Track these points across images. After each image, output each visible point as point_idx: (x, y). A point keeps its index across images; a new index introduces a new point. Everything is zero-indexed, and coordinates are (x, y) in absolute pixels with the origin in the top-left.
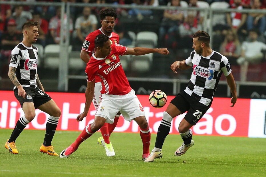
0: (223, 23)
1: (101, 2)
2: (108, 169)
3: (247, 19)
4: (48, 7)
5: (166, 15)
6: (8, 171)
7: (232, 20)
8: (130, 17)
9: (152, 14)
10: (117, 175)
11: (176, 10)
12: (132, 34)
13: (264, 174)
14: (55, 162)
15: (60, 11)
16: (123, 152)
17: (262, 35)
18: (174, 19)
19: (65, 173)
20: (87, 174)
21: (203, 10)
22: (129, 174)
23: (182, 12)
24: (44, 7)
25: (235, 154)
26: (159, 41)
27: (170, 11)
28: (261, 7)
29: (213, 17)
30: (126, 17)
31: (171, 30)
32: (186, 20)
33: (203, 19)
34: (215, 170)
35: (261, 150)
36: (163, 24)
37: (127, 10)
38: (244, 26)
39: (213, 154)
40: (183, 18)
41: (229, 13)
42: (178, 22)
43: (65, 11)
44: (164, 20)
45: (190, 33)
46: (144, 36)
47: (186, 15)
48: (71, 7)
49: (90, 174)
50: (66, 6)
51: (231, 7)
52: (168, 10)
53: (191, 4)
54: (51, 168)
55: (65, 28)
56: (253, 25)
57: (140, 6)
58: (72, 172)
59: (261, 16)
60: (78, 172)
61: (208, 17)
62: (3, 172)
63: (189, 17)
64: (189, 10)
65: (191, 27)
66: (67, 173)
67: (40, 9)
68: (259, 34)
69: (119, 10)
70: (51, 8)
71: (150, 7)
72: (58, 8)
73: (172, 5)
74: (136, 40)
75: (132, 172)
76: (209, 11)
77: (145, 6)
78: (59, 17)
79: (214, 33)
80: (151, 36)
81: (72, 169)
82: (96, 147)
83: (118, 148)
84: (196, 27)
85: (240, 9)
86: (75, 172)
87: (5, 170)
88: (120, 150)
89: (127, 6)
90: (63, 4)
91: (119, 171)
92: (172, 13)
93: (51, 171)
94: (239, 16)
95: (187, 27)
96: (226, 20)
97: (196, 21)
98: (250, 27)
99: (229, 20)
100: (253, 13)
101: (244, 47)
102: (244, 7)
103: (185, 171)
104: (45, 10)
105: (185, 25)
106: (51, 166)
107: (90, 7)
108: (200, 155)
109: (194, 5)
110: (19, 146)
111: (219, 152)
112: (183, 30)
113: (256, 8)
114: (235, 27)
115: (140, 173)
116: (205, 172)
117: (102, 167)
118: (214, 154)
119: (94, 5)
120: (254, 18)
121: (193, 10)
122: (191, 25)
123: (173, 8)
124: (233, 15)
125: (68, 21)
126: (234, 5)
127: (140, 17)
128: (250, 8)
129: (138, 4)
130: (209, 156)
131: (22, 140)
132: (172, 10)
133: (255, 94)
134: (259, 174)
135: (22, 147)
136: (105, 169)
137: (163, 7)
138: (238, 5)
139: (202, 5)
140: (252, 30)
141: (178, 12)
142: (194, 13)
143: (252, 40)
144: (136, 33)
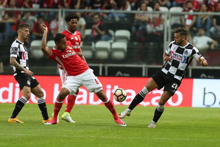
0: (179, 22)
1: (88, 8)
2: (95, 133)
3: (197, 19)
4: (49, 12)
5: (137, 17)
6: (20, 135)
7: (185, 20)
8: (110, 19)
9: (126, 17)
10: (101, 137)
11: (144, 14)
12: (111, 32)
13: (210, 135)
14: (55, 128)
15: (58, 15)
16: (106, 120)
17: (208, 31)
18: (142, 20)
19: (63, 136)
20: (79, 136)
21: (164, 13)
22: (110, 136)
23: (148, 15)
24: (45, 12)
25: (189, 120)
26: (131, 37)
27: (139, 15)
28: (207, 11)
29: (171, 18)
30: (107, 19)
31: (140, 28)
32: (151, 21)
33: (164, 19)
34: (174, 132)
35: (208, 117)
36: (134, 24)
37: (108, 14)
38: (195, 25)
39: (172, 120)
40: (149, 19)
41: (184, 15)
42: (145, 23)
43: (62, 15)
44: (135, 21)
45: (154, 31)
46: (120, 33)
47: (151, 17)
48: (66, 12)
49: (82, 136)
50: (62, 12)
51: (184, 11)
52: (138, 14)
53: (155, 9)
54: (52, 132)
55: (62, 28)
56: (201, 24)
57: (117, 11)
58: (68, 135)
59: (207, 17)
60: (73, 135)
61: (168, 18)
62: (17, 136)
63: (154, 18)
64: (153, 14)
65: (155, 26)
66: (65, 136)
67: (43, 14)
68: (206, 30)
69: (101, 14)
70: (51, 13)
71: (125, 11)
72: (57, 13)
73: (141, 10)
74: (114, 36)
75: (113, 134)
76: (168, 14)
77: (121, 11)
78: (57, 20)
79: (172, 30)
80: (126, 33)
81: (68, 133)
82: (86, 117)
83: (102, 117)
84: (159, 26)
85: (191, 12)
86: (70, 135)
87: (19, 135)
88: (104, 118)
89: (107, 11)
90: (60, 10)
91: (103, 134)
92: (141, 16)
93: (52, 134)
94: (190, 17)
95: (152, 26)
96: (181, 20)
97: (159, 21)
98: (199, 25)
99: (183, 21)
100: (201, 15)
101: (194, 41)
102: (194, 11)
103: (152, 133)
104: (47, 15)
105: (150, 24)
106: (53, 131)
107: (80, 12)
108: (163, 121)
109: (158, 10)
110: (28, 116)
111: (177, 119)
112: (149, 28)
113: (203, 11)
114: (188, 26)
115: (119, 135)
116: (167, 133)
117: (90, 131)
118: (174, 121)
119: (83, 11)
120: (202, 19)
121: (156, 14)
122: (155, 24)
123: (141, 12)
124: (186, 16)
125: (64, 23)
126: (187, 9)
127: (117, 19)
128: (199, 11)
129: (116, 9)
130: (169, 122)
131: (31, 112)
132: (141, 13)
133: (203, 75)
134: (207, 135)
135: (31, 117)
136: (92, 132)
137: (134, 12)
138: (190, 9)
139: (163, 9)
140: (201, 28)
141: (145, 15)
142: (157, 16)
143: (200, 35)
144: (115, 31)
